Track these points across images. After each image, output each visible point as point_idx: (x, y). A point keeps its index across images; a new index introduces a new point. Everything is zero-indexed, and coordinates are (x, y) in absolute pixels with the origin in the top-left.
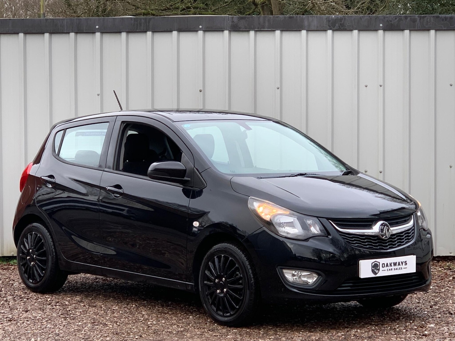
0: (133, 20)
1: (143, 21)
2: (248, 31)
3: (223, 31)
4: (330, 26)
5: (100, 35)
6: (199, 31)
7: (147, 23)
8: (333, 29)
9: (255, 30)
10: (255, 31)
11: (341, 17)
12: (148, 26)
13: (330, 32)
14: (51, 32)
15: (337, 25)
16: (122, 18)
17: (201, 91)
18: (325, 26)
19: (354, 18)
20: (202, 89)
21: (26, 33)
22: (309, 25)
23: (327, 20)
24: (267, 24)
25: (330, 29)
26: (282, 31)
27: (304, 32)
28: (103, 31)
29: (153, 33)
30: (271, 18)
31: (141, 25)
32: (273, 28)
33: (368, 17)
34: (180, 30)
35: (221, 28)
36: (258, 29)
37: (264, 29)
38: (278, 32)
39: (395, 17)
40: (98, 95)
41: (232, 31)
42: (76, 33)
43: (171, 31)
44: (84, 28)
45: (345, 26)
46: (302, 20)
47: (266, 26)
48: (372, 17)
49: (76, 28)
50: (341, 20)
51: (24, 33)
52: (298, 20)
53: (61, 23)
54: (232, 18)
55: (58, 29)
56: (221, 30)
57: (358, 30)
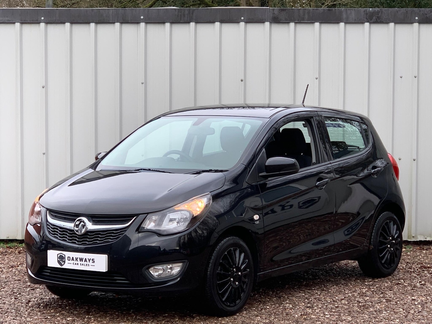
0: (177, 11)
1: (187, 12)
2: (288, 23)
3: (264, 22)
4: (367, 19)
5: (145, 25)
6: (241, 23)
7: (191, 14)
8: (370, 22)
9: (295, 22)
11: (378, 10)
12: (192, 17)
13: (367, 24)
14: (97, 22)
15: (374, 18)
16: (167, 9)
17: (242, 81)
18: (363, 18)
19: (391, 12)
20: (244, 79)
21: (72, 23)
22: (347, 18)
23: (364, 13)
24: (306, 16)
25: (368, 22)
26: (321, 23)
27: (342, 24)
28: (147, 22)
29: (196, 24)
30: (311, 11)
31: (185, 16)
32: (313, 21)
33: (405, 10)
34: (222, 22)
36: (298, 21)
37: (304, 21)
38: (317, 24)
39: (430, 11)
40: (142, 83)
41: (272, 22)
42: (122, 23)
43: (213, 22)
44: (129, 19)
45: (382, 19)
46: (341, 12)
47: (305, 18)
48: (408, 11)
49: (121, 18)
50: (378, 12)
51: (70, 23)
52: (337, 12)
53: (107, 13)
54: (273, 10)
55: (104, 19)
56: (262, 21)
57: (394, 23)
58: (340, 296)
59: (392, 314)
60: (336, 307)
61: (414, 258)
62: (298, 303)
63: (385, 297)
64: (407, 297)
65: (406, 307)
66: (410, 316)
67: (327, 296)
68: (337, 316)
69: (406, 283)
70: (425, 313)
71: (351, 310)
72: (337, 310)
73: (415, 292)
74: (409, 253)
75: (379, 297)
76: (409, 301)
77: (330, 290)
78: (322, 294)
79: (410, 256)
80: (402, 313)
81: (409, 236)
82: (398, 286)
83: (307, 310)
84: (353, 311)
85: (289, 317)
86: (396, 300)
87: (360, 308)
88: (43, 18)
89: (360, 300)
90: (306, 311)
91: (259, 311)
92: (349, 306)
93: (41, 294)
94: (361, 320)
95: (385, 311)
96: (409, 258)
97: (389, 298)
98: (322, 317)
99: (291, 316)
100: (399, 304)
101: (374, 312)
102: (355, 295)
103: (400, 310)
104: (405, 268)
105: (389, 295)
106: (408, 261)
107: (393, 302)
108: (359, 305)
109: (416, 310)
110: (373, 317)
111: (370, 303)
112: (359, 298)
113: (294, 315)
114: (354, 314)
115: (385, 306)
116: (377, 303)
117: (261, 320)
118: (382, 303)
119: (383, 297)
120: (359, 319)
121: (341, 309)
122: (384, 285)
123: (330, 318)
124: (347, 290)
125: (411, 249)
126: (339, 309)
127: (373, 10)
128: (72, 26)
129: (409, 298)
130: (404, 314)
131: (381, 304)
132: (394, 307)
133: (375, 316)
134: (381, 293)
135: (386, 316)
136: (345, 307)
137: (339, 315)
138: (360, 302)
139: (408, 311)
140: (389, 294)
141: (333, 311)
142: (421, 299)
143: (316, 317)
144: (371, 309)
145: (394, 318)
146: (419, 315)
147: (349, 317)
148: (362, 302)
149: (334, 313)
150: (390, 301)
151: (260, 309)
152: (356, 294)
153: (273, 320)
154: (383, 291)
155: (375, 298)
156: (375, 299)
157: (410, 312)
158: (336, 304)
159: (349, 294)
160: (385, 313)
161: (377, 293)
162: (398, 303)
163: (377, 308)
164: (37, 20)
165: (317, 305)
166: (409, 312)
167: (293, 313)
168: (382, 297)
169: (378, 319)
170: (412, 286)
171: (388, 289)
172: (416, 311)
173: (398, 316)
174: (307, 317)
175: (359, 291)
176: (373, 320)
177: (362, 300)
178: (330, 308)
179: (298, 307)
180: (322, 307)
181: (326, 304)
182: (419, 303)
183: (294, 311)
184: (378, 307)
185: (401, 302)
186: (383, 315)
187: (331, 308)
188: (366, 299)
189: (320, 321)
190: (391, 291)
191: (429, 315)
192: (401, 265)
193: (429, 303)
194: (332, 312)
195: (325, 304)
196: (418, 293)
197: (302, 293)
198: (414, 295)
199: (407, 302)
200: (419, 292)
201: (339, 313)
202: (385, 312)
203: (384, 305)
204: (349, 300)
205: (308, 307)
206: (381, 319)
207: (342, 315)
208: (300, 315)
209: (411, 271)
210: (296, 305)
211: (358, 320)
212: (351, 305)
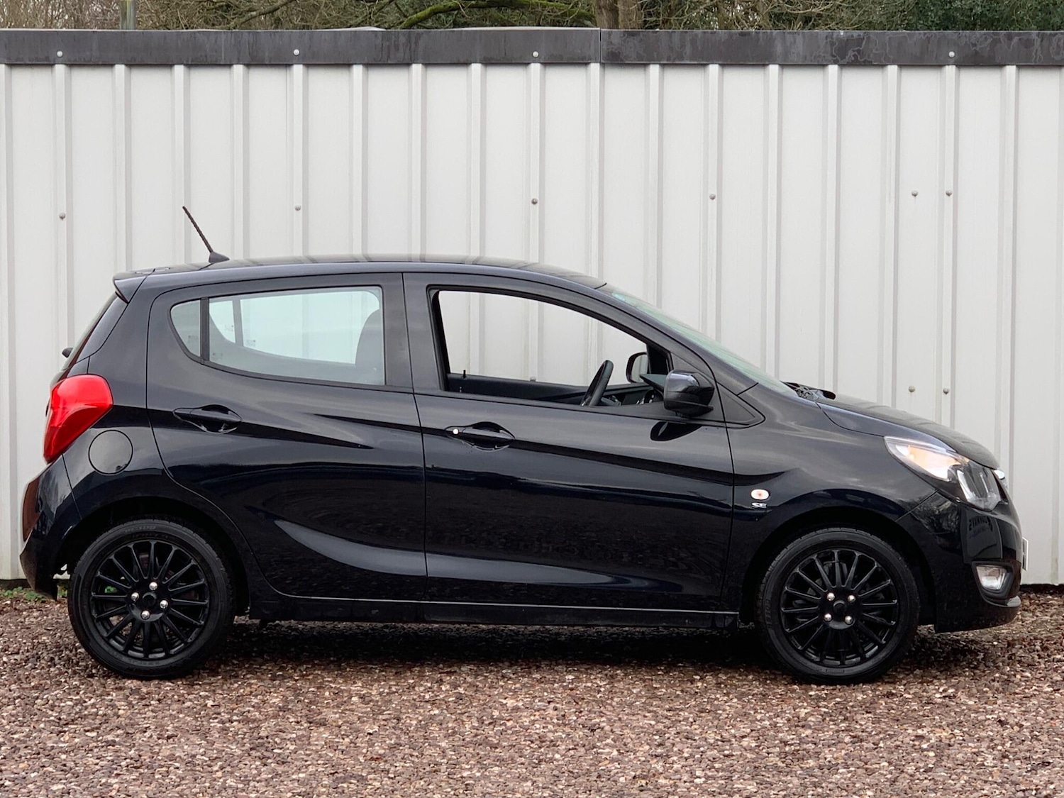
0: (380, 38)
10: (660, 64)
12: (414, 51)
29: (426, 68)
34: (488, 62)
43: (467, 64)
53: (213, 42)
56: (583, 61)
58: (742, 726)
59: (860, 776)
60: (725, 756)
62: (634, 744)
64: (906, 730)
65: (897, 758)
66: (903, 780)
67: (710, 727)
68: (723, 782)
69: (909, 694)
70: (943, 774)
71: (761, 763)
72: (727, 763)
73: (928, 716)
75: (837, 728)
76: (907, 740)
77: (719, 710)
78: (697, 723)
80: (885, 773)
82: (889, 701)
83: (651, 765)
84: (767, 765)
85: (603, 782)
86: (877, 737)
87: (784, 758)
89: (789, 737)
90: (648, 767)
91: (534, 765)
92: (757, 753)
93: (13, 719)
94: (781, 792)
95: (845, 768)
97: (860, 733)
98: (685, 782)
99: (609, 779)
100: (882, 749)
101: (816, 770)
102: (778, 725)
103: (882, 765)
105: (863, 723)
107: (869, 742)
108: (783, 750)
109: (921, 765)
110: (812, 783)
111: (810, 745)
112: (787, 731)
113: (616, 778)
114: (767, 775)
115: (846, 754)
116: (829, 747)
117: (531, 792)
118: (840, 746)
119: (847, 730)
120: (774, 790)
122: (856, 697)
123: (703, 785)
124: (763, 711)
126: (731, 762)
129: (910, 731)
130: (889, 776)
131: (837, 749)
132: (868, 757)
133: (817, 780)
134: (843, 718)
135: (843, 780)
136: (749, 756)
138: (786, 743)
139: (901, 767)
140: (864, 721)
142: (938, 735)
143: (672, 782)
144: (809, 761)
145: (863, 786)
146: (926, 778)
147: (751, 782)
148: (793, 742)
149: (716, 773)
150: (861, 741)
151: (537, 762)
152: (781, 721)
153: (562, 789)
154: (848, 715)
155: (826, 733)
156: (825, 736)
157: (905, 770)
158: (728, 747)
159: (764, 720)
161: (833, 718)
162: (881, 745)
163: (826, 759)
165: (681, 751)
166: (903, 771)
167: (616, 771)
168: (843, 731)
169: (823, 787)
171: (864, 707)
172: (920, 768)
173: (874, 781)
174: (647, 784)
175: (789, 713)
176: (809, 791)
177: (792, 737)
178: (711, 759)
179: (632, 757)
180: (692, 756)
181: (702, 749)
182: (932, 747)
183: (619, 767)
184: (829, 757)
185: (889, 743)
186: (836, 778)
188: (803, 735)
190: (870, 713)
191: (950, 777)
193: (956, 746)
194: (713, 770)
195: (699, 748)
196: (934, 719)
197: (649, 720)
198: (924, 724)
199: (902, 742)
200: (937, 717)
201: (730, 771)
202: (844, 770)
203: (843, 752)
204: (761, 738)
205: (656, 756)
206: (830, 790)
207: (736, 776)
208: (630, 778)
210: (627, 750)
211: (773, 792)
212: (764, 751)
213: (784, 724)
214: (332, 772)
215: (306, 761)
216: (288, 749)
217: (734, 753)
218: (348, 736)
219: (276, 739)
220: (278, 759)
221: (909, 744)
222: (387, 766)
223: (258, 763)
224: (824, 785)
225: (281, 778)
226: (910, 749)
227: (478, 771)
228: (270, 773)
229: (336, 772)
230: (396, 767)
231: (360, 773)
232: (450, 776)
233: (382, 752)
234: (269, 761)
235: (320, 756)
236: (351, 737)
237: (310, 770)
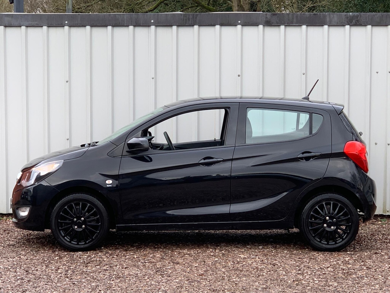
0: (183, 16)
1: (191, 17)
2: (279, 26)
3: (258, 25)
4: (348, 22)
5: (155, 28)
6: (238, 26)
7: (195, 19)
8: (350, 25)
10: (285, 25)
11: (357, 15)
12: (195, 21)
13: (348, 27)
14: (114, 25)
15: (354, 21)
16: (174, 14)
17: (239, 76)
18: (344, 22)
19: (369, 15)
20: (240, 74)
21: (92, 26)
22: (330, 21)
23: (345, 17)
24: (295, 20)
25: (348, 24)
26: (307, 26)
27: (326, 27)
28: (157, 25)
29: (199, 27)
30: (299, 15)
31: (189, 20)
32: (300, 24)
33: (380, 14)
34: (222, 25)
35: (257, 23)
36: (287, 24)
37: (293, 24)
38: (304, 27)
40: (153, 78)
41: (266, 25)
42: (135, 26)
43: (214, 25)
44: (142, 22)
45: (361, 22)
46: (325, 16)
47: (294, 21)
48: (383, 15)
49: (135, 22)
50: (357, 16)
51: (90, 26)
52: (321, 16)
53: (122, 18)
54: (266, 14)
55: (119, 23)
56: (256, 25)
57: (371, 25)
58: (326, 264)
59: (372, 280)
60: (323, 274)
61: (389, 230)
62: (290, 270)
63: (366, 265)
64: (385, 265)
65: (384, 274)
66: (388, 282)
67: (315, 264)
68: (325, 282)
69: (383, 253)
71: (336, 276)
72: (325, 276)
74: (384, 226)
75: (360, 264)
77: (317, 258)
78: (310, 263)
79: (385, 228)
80: (381, 279)
81: (384, 211)
82: (376, 255)
83: (298, 277)
84: (339, 277)
85: (283, 282)
86: (375, 267)
87: (344, 274)
88: (66, 22)
89: (344, 268)
90: (297, 277)
91: (257, 277)
92: (334, 273)
94: (346, 286)
96: (384, 230)
97: (369, 266)
98: (312, 282)
99: (285, 282)
100: (378, 272)
101: (356, 278)
102: (339, 263)
103: (379, 277)
104: (381, 239)
105: (369, 263)
106: (384, 233)
107: (373, 269)
108: (343, 272)
110: (356, 283)
112: (343, 265)
113: (287, 281)
114: (340, 280)
115: (366, 273)
116: (359, 271)
117: (259, 286)
118: (363, 270)
119: (364, 265)
120: (344, 285)
121: (327, 276)
122: (364, 254)
123: (318, 283)
124: (332, 259)
125: (386, 222)
126: (326, 276)
127: (353, 14)
128: (92, 29)
129: (387, 265)
130: (383, 280)
132: (374, 274)
133: (358, 282)
134: (362, 261)
135: (367, 282)
136: (331, 274)
137: (327, 281)
138: (343, 270)
139: (386, 278)
140: (369, 262)
141: (321, 277)
143: (307, 282)
144: (353, 275)
145: (374, 284)
147: (335, 282)
148: (346, 269)
149: (321, 279)
150: (370, 269)
151: (258, 276)
152: (340, 262)
153: (269, 285)
154: (363, 260)
155: (357, 266)
156: (357, 267)
157: (388, 279)
158: (323, 271)
159: (334, 262)
160: (366, 280)
161: (358, 261)
162: (377, 270)
163: (359, 275)
164: (62, 24)
165: (307, 272)
166: (387, 279)
167: (286, 279)
168: (363, 265)
169: (360, 284)
170: (388, 255)
171: (368, 257)
173: (378, 282)
174: (298, 283)
175: (342, 259)
176: (356, 285)
177: (345, 267)
179: (291, 274)
180: (311, 274)
181: (314, 271)
183: (287, 277)
184: (360, 274)
185: (380, 269)
186: (364, 281)
187: (319, 275)
188: (349, 267)
189: (310, 286)
190: (371, 259)
192: (378, 236)
195: (313, 271)
197: (293, 262)
199: (385, 269)
201: (326, 279)
202: (367, 278)
203: (365, 272)
204: (334, 268)
205: (299, 274)
206: (363, 285)
207: (329, 281)
208: (292, 281)
209: (387, 242)
210: (288, 272)
211: (343, 286)
212: (336, 272)
213: (341, 263)
214: (188, 279)
215: (177, 276)
216: (169, 272)
217: (326, 273)
218: (188, 268)
219: (164, 269)
220: (167, 275)
221: (387, 270)
222: (206, 277)
223: (160, 276)
224: (361, 283)
225: (170, 281)
226: (388, 272)
227: (238, 279)
228: (166, 280)
229: (189, 279)
230: (209, 278)
231: (197, 280)
232: (229, 281)
233: (202, 273)
234: (164, 276)
235: (181, 274)
236: (190, 268)
237: (179, 279)
